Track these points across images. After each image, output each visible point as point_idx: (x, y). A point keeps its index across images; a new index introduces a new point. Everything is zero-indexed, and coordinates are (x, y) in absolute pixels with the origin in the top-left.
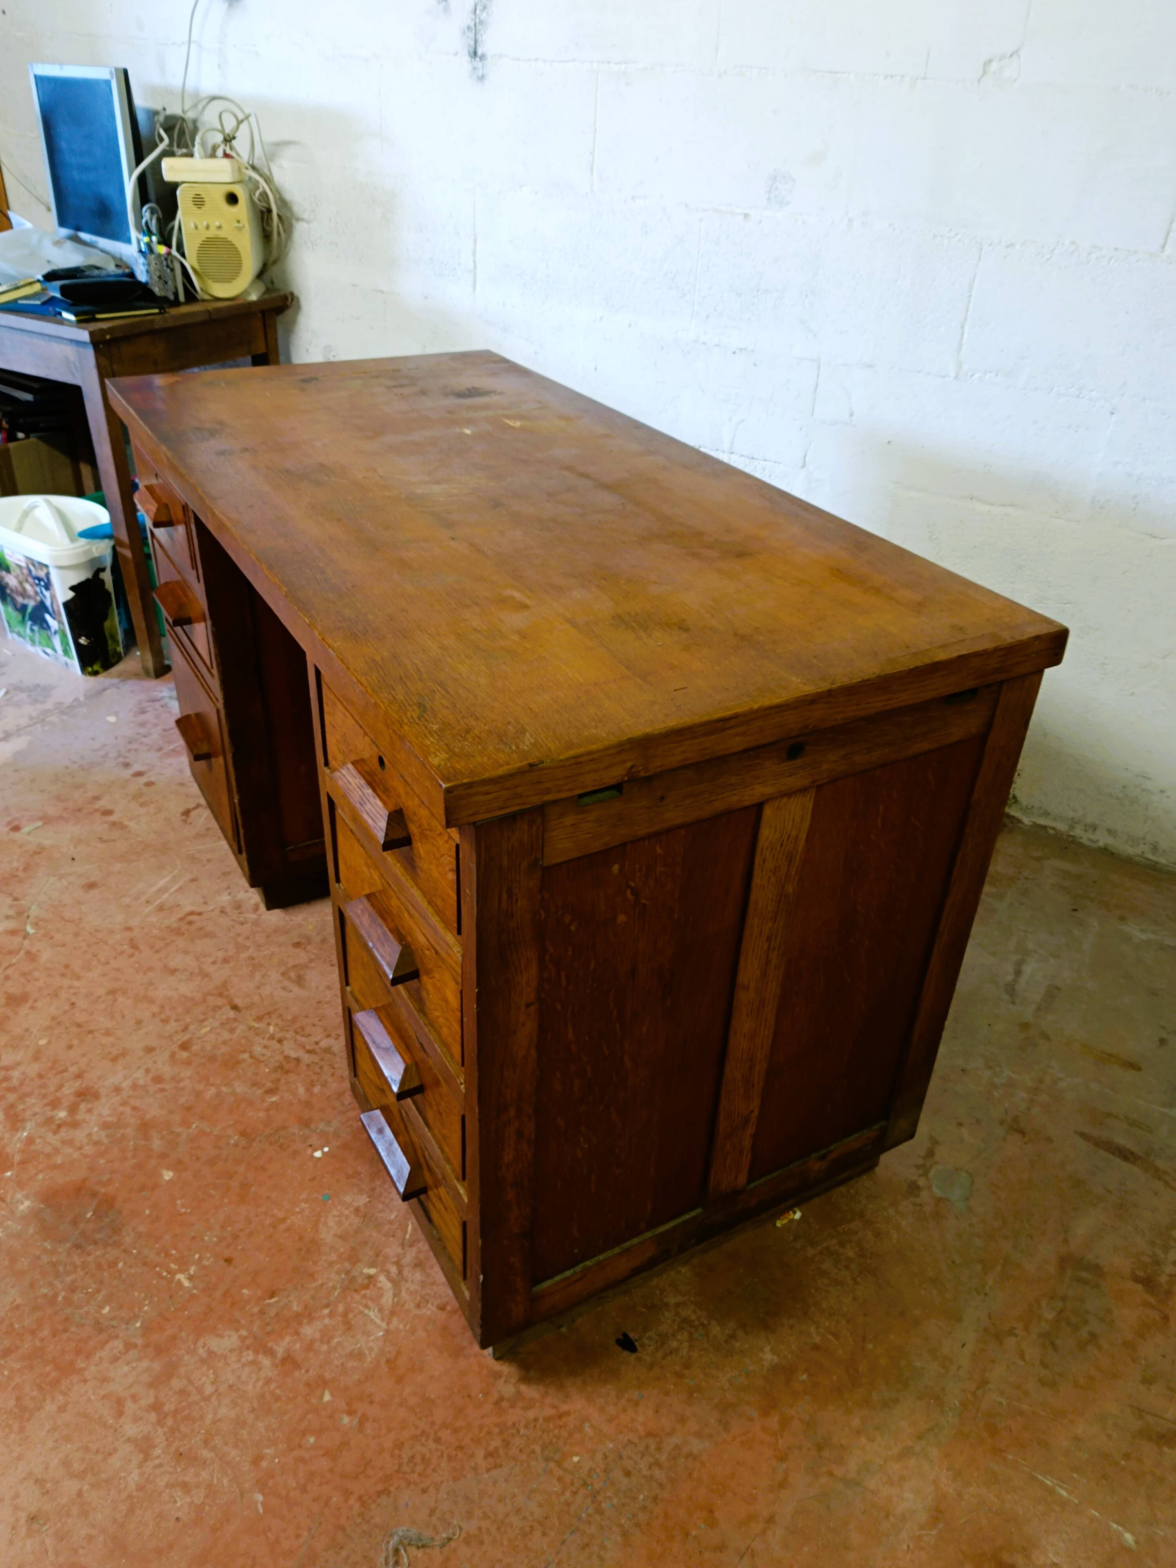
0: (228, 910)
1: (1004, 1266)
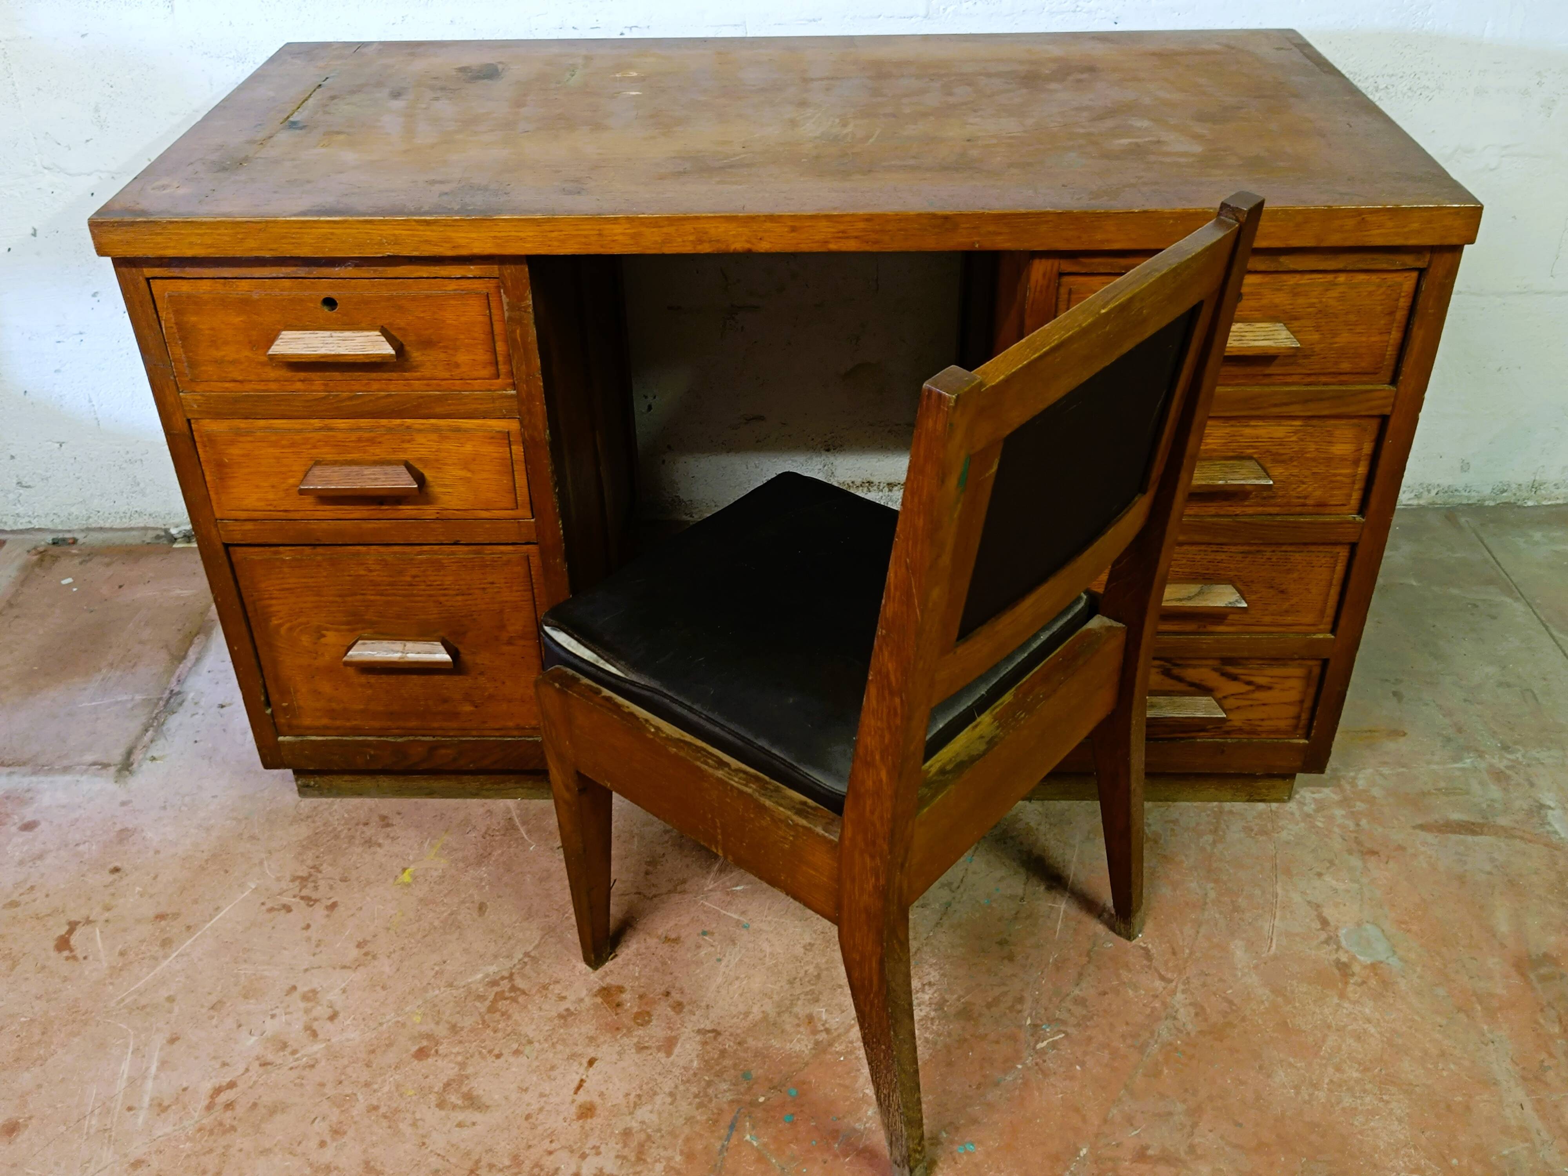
0: (270, 1057)
1: (1481, 1004)
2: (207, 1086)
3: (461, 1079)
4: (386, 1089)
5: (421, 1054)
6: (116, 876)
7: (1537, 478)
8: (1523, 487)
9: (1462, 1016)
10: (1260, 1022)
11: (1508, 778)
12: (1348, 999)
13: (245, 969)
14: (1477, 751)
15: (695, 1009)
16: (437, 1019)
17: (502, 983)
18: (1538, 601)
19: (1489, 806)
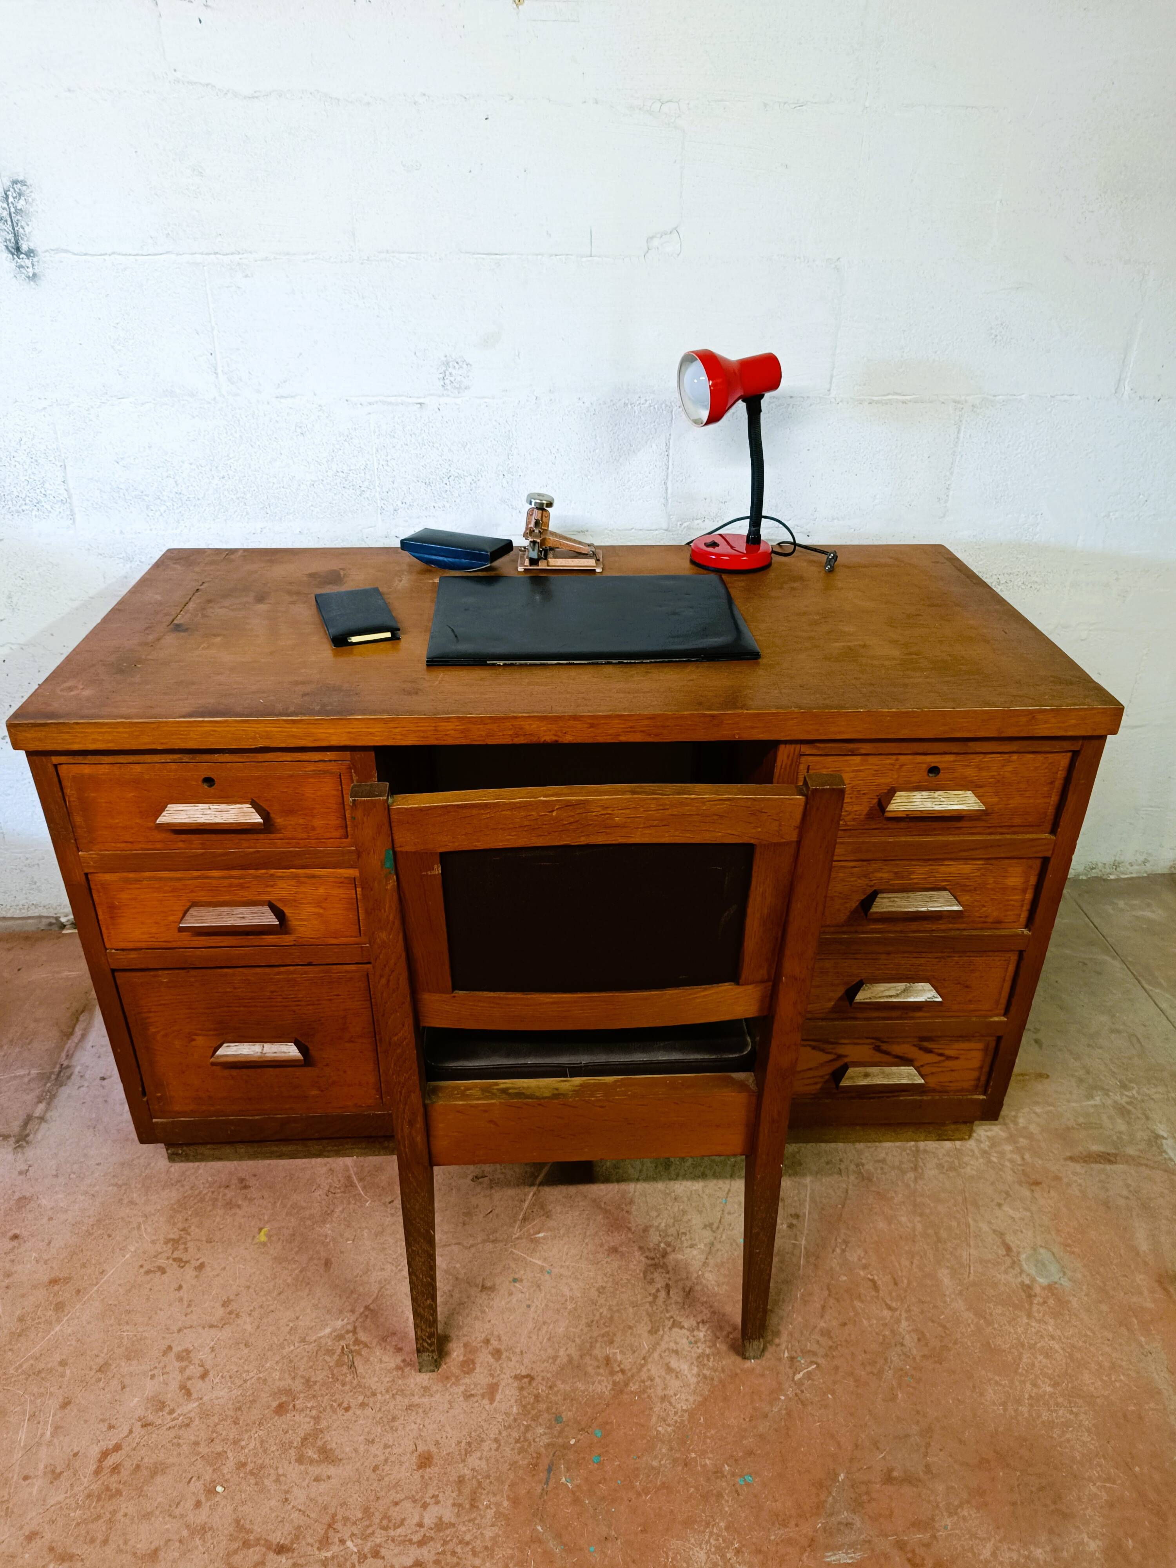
0: (151, 1418)
1: (1136, 1317)
2: (95, 1451)
3: (317, 1433)
4: (251, 1446)
5: (281, 1409)
6: (15, 1243)
7: (1117, 859)
8: (1107, 866)
9: (1123, 1330)
10: (969, 1344)
11: (1129, 1112)
12: (1034, 1317)
13: (128, 1331)
14: (1103, 1089)
15: (511, 1355)
16: (293, 1374)
17: (347, 1336)
18: (1130, 959)
19: (1118, 1138)
